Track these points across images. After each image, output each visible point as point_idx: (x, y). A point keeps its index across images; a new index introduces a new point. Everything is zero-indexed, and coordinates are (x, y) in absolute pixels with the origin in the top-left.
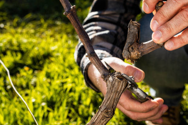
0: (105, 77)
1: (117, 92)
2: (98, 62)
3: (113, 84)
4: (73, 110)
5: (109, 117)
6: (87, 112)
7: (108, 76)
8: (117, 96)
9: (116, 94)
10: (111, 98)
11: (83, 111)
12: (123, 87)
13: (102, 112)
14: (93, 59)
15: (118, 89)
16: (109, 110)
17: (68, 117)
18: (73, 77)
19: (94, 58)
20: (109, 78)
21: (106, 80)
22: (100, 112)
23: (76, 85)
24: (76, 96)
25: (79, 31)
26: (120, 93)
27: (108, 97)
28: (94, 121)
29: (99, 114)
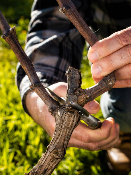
0: (53, 111)
1: (68, 128)
2: (44, 93)
3: (62, 118)
4: (19, 152)
5: (59, 158)
6: (36, 153)
7: (57, 109)
8: (67, 133)
9: (67, 131)
10: (60, 136)
11: (31, 152)
12: (75, 122)
13: (50, 152)
14: (38, 90)
15: (69, 124)
16: (59, 150)
17: (14, 161)
18: (19, 113)
19: (39, 88)
20: (57, 111)
21: (55, 114)
22: (48, 153)
23: (23, 123)
24: (23, 135)
25: (20, 58)
26: (72, 129)
27: (57, 135)
28: (42, 164)
29: (47, 155)
